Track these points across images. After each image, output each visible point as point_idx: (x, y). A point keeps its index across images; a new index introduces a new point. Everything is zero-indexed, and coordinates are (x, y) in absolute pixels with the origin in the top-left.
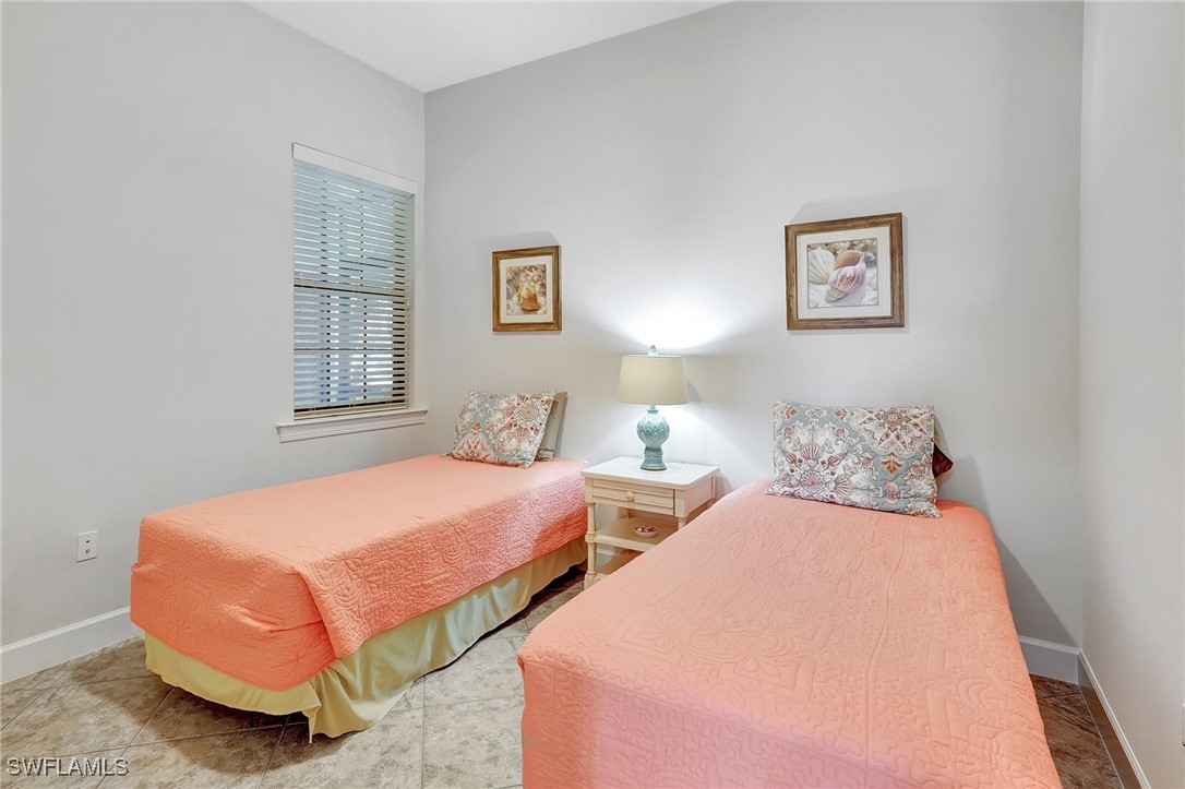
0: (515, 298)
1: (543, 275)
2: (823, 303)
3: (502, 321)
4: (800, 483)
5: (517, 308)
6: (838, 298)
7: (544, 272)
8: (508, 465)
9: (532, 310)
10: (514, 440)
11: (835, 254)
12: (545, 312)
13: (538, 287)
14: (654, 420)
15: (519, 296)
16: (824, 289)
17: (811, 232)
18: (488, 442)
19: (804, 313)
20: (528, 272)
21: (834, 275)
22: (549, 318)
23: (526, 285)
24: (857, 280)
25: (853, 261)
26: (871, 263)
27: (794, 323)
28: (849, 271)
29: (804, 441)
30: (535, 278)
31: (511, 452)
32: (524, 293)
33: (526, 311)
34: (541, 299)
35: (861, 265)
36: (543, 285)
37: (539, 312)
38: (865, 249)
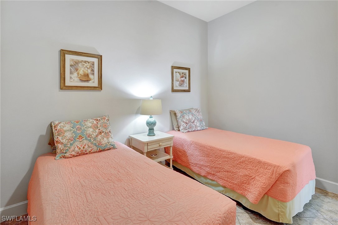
0: (75, 74)
1: (92, 66)
2: (178, 86)
3: (66, 85)
4: (188, 129)
5: (77, 79)
6: (181, 85)
7: (93, 64)
8: (106, 150)
9: (86, 81)
10: (105, 139)
11: (180, 75)
12: (94, 82)
13: (89, 71)
14: (152, 120)
15: (78, 74)
16: (178, 82)
17: (176, 69)
18: (92, 143)
19: (175, 88)
20: (84, 63)
21: (180, 79)
22: (96, 84)
23: (83, 69)
24: (183, 81)
25: (182, 77)
26: (186, 78)
27: (173, 91)
28: (182, 79)
29: (188, 118)
30: (88, 67)
31: (106, 144)
32: (81, 72)
33: (82, 81)
34: (91, 76)
35: (184, 78)
36: (93, 70)
37: (90, 82)
38: (185, 74)
